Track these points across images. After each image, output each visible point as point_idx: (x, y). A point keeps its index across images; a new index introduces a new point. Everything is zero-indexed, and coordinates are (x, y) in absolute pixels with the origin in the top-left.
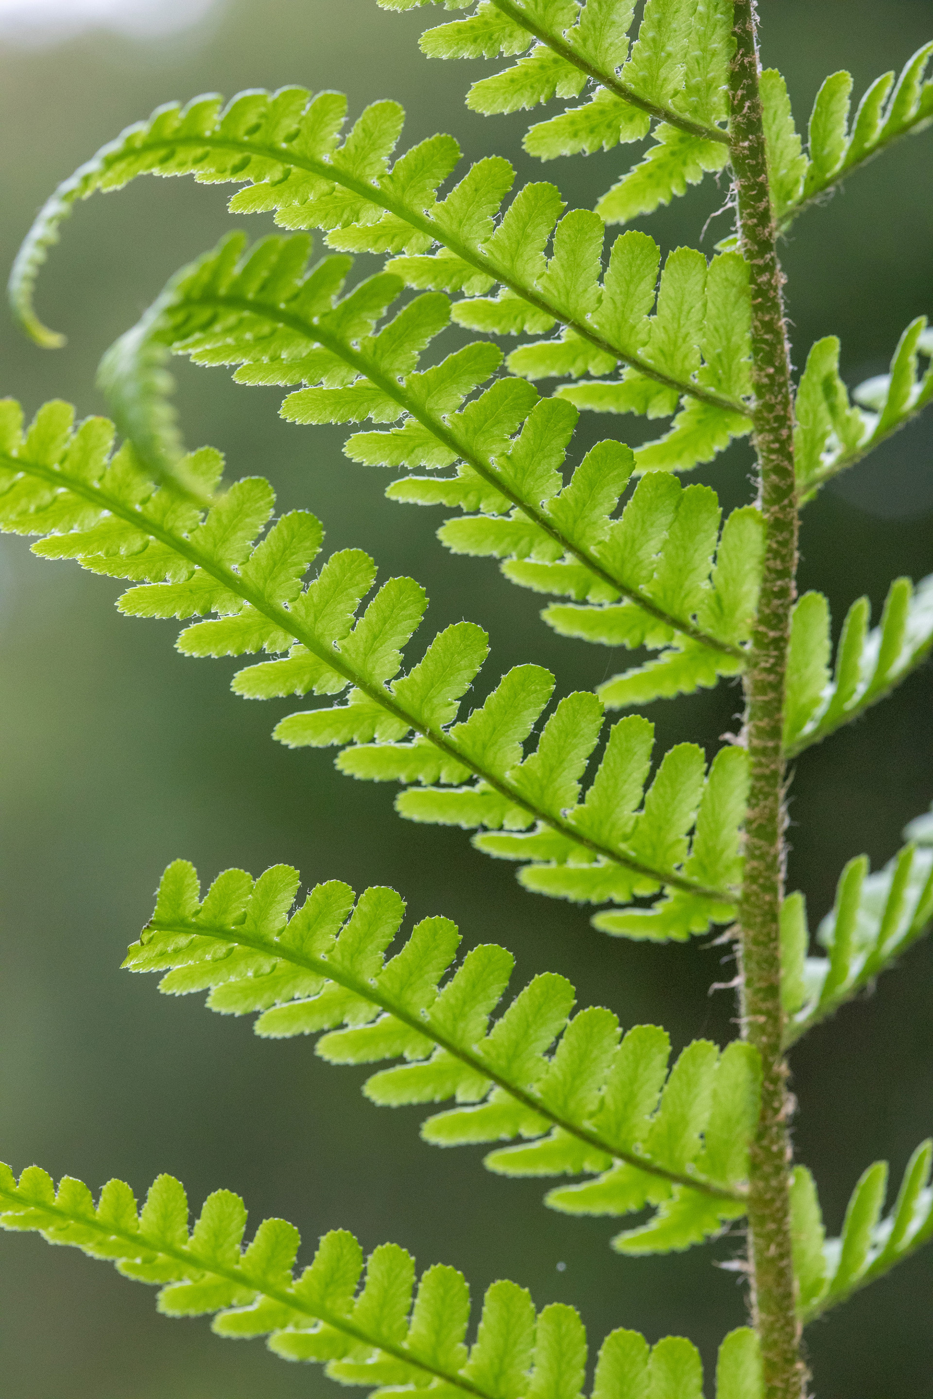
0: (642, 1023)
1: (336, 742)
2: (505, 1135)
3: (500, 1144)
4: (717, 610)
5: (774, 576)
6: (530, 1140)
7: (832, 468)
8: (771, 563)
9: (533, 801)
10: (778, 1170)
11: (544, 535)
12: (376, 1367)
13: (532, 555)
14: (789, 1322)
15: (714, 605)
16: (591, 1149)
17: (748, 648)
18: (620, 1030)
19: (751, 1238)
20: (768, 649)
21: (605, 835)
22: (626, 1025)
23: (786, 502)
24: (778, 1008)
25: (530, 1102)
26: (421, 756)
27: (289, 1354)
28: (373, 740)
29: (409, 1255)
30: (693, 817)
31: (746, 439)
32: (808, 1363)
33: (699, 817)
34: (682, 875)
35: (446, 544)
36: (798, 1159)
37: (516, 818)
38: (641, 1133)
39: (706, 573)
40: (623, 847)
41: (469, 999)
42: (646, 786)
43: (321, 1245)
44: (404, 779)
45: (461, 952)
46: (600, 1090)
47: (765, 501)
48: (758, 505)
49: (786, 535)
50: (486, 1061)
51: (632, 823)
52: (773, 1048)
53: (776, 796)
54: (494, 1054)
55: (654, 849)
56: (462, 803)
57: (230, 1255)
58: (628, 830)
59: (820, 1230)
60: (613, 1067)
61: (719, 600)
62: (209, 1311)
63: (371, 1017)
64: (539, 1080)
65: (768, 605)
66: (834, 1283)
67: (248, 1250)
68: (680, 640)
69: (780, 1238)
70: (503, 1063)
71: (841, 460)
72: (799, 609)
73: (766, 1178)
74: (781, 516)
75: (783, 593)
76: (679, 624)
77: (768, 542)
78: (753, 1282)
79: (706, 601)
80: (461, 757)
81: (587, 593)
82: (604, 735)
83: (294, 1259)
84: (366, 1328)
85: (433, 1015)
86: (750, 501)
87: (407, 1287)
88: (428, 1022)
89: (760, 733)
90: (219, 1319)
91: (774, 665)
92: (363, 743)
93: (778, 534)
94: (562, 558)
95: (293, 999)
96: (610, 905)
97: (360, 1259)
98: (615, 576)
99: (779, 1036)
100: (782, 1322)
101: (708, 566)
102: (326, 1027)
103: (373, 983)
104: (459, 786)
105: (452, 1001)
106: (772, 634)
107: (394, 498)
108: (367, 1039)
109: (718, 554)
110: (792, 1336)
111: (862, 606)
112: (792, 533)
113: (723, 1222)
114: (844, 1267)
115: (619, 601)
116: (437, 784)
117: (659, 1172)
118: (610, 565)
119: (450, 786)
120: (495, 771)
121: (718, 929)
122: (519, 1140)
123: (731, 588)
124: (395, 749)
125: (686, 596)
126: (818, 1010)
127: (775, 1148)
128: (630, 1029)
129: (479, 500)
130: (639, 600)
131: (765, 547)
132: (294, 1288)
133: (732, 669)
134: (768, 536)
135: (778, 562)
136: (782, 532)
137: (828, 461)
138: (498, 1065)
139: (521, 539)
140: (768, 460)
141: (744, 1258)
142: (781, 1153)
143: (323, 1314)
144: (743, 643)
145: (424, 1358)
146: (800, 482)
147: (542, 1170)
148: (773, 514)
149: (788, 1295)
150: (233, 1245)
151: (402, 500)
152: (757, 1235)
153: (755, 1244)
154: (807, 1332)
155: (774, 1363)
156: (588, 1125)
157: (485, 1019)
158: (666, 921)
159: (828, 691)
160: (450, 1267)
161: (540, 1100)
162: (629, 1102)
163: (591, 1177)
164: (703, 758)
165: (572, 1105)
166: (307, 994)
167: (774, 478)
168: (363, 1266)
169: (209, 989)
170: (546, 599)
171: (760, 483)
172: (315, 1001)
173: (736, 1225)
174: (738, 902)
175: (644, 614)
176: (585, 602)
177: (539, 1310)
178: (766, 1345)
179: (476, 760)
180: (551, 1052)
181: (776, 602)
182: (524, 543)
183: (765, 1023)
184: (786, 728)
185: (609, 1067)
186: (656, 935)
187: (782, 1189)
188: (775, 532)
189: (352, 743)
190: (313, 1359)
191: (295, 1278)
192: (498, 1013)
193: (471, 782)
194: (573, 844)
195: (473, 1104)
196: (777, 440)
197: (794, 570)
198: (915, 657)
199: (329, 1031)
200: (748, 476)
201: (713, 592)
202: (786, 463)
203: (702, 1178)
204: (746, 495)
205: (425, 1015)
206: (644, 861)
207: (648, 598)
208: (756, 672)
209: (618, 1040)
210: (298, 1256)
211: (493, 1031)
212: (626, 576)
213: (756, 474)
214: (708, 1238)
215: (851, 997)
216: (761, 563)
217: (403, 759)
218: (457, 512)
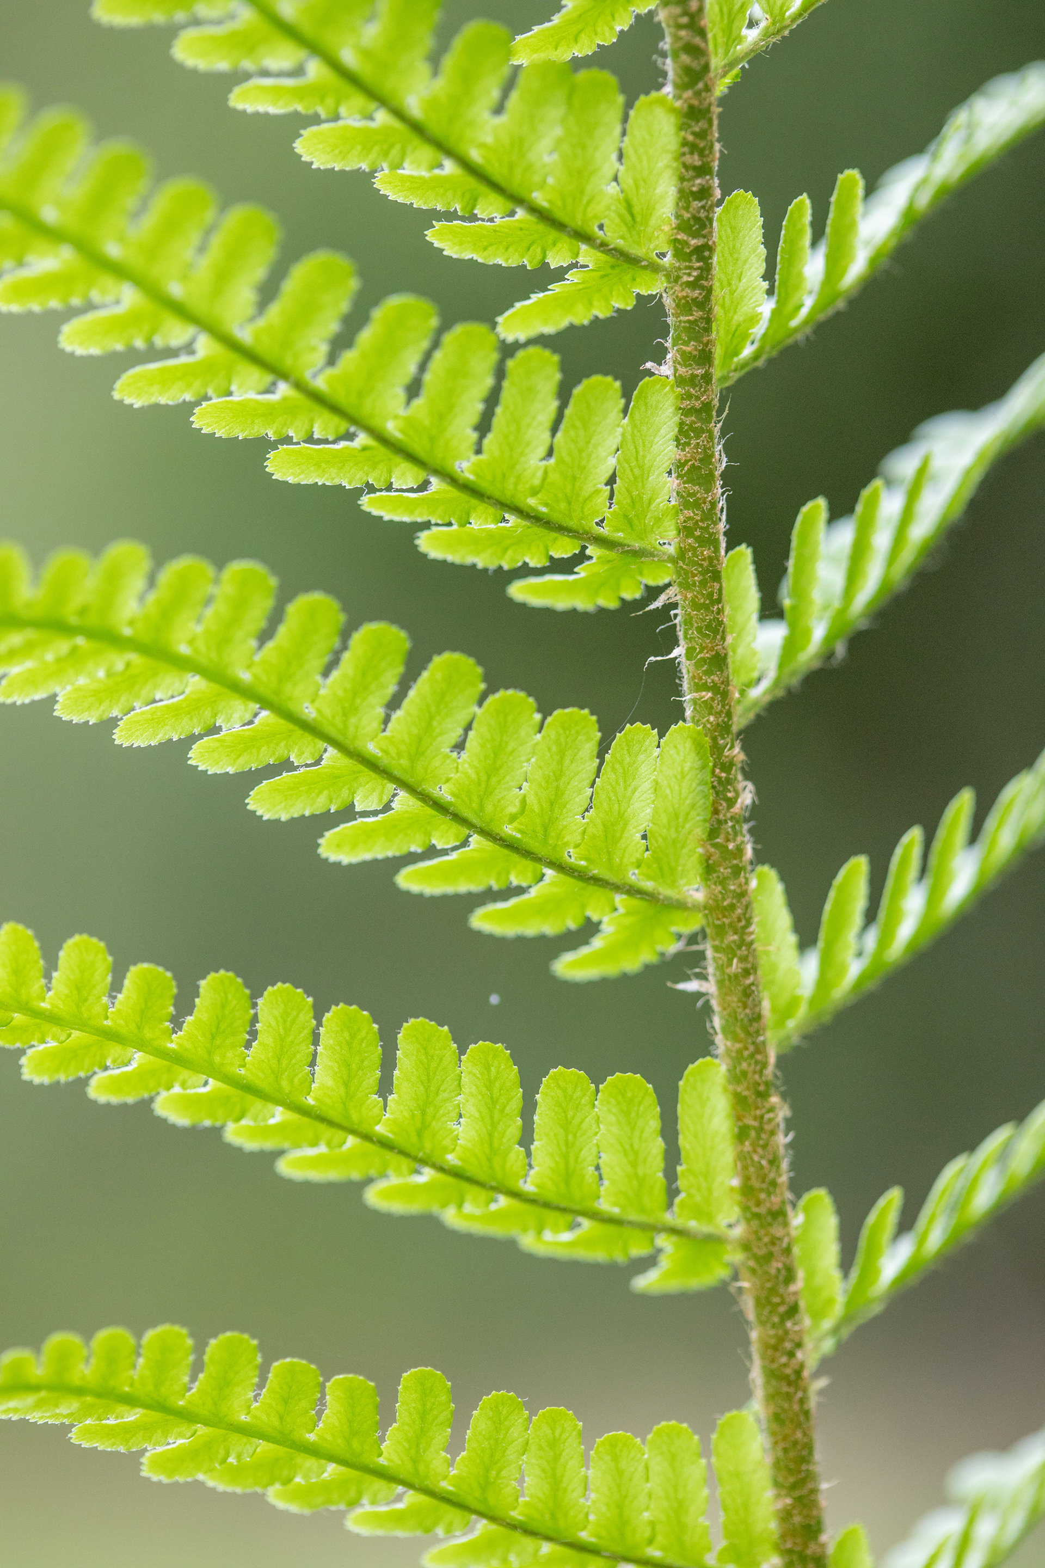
0: (564, 707)
1: (189, 397)
2: (416, 848)
3: (411, 858)
4: (628, 218)
5: (691, 173)
6: (444, 852)
7: (756, 44)
8: (688, 159)
9: (422, 455)
10: (737, 871)
11: (416, 141)
12: (281, 1127)
13: (406, 165)
14: (760, 1049)
15: (624, 212)
16: (515, 857)
17: (668, 261)
18: (538, 717)
19: (709, 953)
20: (690, 261)
21: (508, 491)
22: (545, 710)
23: (700, 85)
24: (727, 682)
25: (439, 807)
26: (287, 408)
27: (180, 1119)
28: (230, 394)
29: (305, 996)
30: (612, 462)
31: (651, 14)
32: (784, 1096)
33: (619, 461)
34: (605, 531)
35: (305, 158)
36: (760, 858)
37: (406, 476)
38: (572, 836)
39: (610, 174)
40: (532, 502)
41: (359, 689)
42: (554, 429)
43: (201, 990)
44: (272, 436)
45: (345, 635)
46: (520, 789)
47: (676, 86)
48: (668, 89)
49: (703, 124)
50: (385, 761)
51: (540, 474)
52: (724, 728)
53: (710, 432)
54: (393, 752)
55: (569, 503)
56: (343, 460)
57: (97, 1009)
58: (537, 482)
59: (792, 939)
60: (533, 760)
61: (629, 206)
62: (82, 1074)
63: (248, 717)
64: (447, 780)
65: (687, 208)
66: (812, 1001)
67: (117, 1002)
68: (587, 255)
69: (744, 951)
70: (404, 762)
71: (766, 34)
72: (726, 211)
73: (723, 882)
74: (695, 102)
75: (704, 193)
76: (582, 236)
77: (683, 133)
78: (714, 1003)
79: (613, 208)
80: (335, 409)
81: (473, 207)
82: (500, 373)
83: (171, 1009)
84: (263, 1083)
85: (319, 711)
86: (659, 87)
87: (306, 1033)
88: (314, 720)
89: (687, 359)
90: (94, 1082)
91: (699, 278)
92: (219, 397)
93: (693, 124)
94: (440, 166)
95: (155, 701)
96: (525, 571)
97: (248, 1004)
98: (503, 183)
99: (729, 714)
100: (752, 1048)
101: (612, 164)
102: (197, 731)
103: (245, 676)
104: (334, 442)
105: (340, 693)
106: (693, 242)
107: (240, 106)
108: (247, 744)
109: (624, 151)
110: (764, 1065)
111: (803, 206)
112: (710, 122)
113: (679, 936)
114: (823, 982)
115: (512, 214)
116: (310, 440)
117: (596, 881)
118: (496, 171)
119: (326, 441)
120: (376, 422)
121: (653, 592)
122: (431, 852)
123: (642, 191)
124: (256, 401)
125: (589, 202)
126: (777, 683)
127: (731, 846)
128: (550, 715)
129: (338, 104)
130: (534, 210)
131: (680, 140)
132: (174, 1043)
133: (652, 286)
134: (683, 127)
135: (696, 157)
136: (698, 121)
137: (751, 36)
138: (400, 765)
139: (391, 146)
140: (676, 38)
141: (703, 977)
142: (739, 851)
143: (212, 1070)
144: (663, 255)
145: (333, 1115)
146: (716, 62)
147: (463, 887)
148: (686, 101)
149: (757, 1017)
150: (99, 998)
151: (250, 109)
152: (716, 949)
153: (714, 959)
154: (782, 1061)
155: (745, 1097)
156: (509, 830)
157: (380, 712)
158: (593, 586)
159: (767, 307)
160: (354, 1007)
161: (451, 803)
162: (556, 801)
163: (520, 891)
164: (619, 394)
165: (489, 808)
166: (170, 694)
167: (685, 59)
168: (252, 1012)
169: (55, 695)
170: (431, 216)
171: (669, 65)
172: (180, 701)
173: (693, 939)
174: (672, 560)
175: (542, 227)
176: (473, 218)
177: (462, 1051)
178: (735, 1077)
179: (351, 411)
180: (460, 746)
181: (696, 204)
182: (395, 152)
183: (712, 699)
184: (718, 352)
185: (528, 760)
186: (583, 603)
187: (743, 894)
188: (689, 121)
189: (206, 398)
190: (207, 1123)
191: (175, 1032)
192: (394, 703)
193: (350, 437)
194: (474, 502)
195: (375, 813)
196: (685, 13)
197: (716, 165)
198: (873, 262)
199: (200, 737)
200: (655, 57)
201: (621, 196)
202: (697, 40)
203: (649, 885)
204: (655, 80)
205: (309, 712)
206: (557, 517)
207: (544, 208)
208: (677, 288)
209: (537, 728)
210: (175, 1005)
211: (390, 725)
212: (515, 183)
213: (664, 55)
214: (662, 954)
215: (816, 664)
216: (676, 159)
217: (270, 412)
218: (315, 120)
